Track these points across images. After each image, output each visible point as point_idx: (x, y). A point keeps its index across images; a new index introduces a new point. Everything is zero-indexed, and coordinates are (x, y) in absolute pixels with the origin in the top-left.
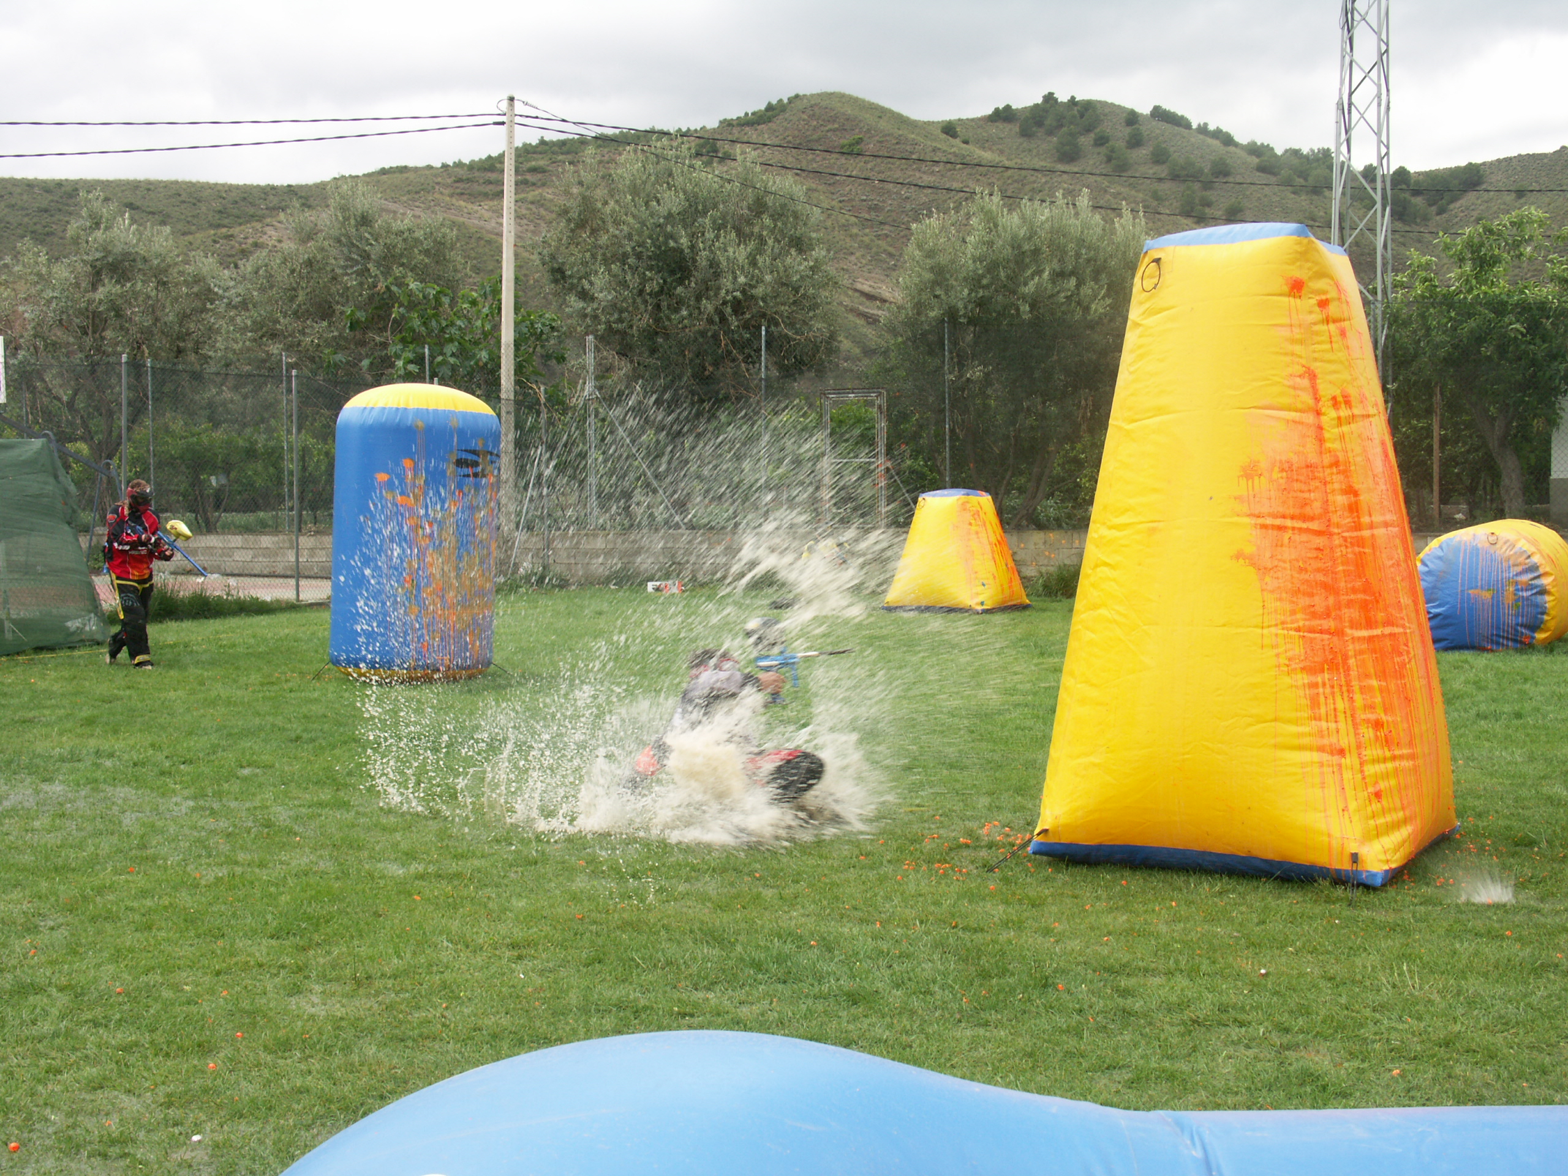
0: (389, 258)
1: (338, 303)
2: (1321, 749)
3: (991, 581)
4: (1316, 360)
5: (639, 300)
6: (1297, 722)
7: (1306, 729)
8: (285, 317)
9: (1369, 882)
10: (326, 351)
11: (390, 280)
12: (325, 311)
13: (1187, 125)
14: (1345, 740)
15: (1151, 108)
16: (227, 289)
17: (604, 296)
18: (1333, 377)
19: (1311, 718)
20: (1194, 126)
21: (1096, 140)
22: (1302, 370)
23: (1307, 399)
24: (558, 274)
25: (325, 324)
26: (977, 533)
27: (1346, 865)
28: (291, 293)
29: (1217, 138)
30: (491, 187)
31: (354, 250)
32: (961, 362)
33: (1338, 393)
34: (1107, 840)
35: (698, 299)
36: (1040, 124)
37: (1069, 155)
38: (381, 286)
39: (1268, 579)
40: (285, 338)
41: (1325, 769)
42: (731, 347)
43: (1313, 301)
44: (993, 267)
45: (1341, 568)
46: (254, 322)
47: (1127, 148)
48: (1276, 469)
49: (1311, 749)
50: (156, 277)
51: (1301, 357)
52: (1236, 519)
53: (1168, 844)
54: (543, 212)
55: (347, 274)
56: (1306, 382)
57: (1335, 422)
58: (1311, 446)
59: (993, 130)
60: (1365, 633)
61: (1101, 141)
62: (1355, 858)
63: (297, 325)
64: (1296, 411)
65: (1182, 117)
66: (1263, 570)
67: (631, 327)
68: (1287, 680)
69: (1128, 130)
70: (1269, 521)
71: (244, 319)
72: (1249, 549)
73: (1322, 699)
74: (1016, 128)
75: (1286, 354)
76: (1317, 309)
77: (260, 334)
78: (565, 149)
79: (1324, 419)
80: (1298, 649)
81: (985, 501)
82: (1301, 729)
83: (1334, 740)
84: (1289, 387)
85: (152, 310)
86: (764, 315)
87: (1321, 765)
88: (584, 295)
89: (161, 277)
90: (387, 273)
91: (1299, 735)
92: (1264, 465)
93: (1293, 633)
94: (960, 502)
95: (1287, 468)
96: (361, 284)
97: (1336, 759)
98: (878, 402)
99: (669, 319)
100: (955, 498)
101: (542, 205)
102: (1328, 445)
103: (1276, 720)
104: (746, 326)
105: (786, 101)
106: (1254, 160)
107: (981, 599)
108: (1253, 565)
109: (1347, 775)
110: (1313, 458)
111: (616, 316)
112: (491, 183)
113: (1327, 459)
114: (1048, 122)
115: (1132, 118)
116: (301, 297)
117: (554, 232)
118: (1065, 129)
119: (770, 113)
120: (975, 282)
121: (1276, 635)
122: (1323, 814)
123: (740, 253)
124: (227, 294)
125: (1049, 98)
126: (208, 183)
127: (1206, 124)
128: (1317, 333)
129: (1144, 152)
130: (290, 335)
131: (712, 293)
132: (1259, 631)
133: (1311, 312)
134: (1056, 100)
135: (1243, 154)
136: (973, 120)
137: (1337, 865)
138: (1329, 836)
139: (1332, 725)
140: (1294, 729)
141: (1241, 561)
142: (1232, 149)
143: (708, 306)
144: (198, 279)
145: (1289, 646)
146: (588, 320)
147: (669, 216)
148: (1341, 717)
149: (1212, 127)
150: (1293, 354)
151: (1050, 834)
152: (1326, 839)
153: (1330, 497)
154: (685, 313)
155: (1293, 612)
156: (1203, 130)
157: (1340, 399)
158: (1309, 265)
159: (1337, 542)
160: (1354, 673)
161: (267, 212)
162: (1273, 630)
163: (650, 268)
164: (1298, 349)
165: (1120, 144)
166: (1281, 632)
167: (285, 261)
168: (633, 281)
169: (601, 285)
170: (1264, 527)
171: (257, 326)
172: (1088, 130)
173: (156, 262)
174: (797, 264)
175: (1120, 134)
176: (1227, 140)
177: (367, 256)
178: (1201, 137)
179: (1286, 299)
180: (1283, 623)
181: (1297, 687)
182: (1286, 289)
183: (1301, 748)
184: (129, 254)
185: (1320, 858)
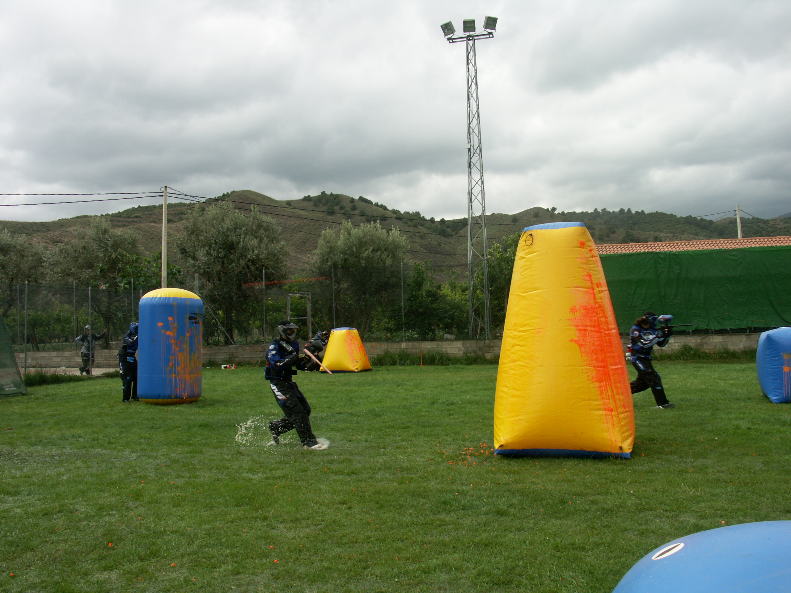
0: (115, 246)
1: (95, 263)
2: (605, 410)
3: (360, 360)
4: (590, 270)
5: (216, 260)
6: (596, 400)
7: (600, 403)
8: (74, 268)
9: (626, 457)
10: (92, 281)
11: (117, 254)
12: (90, 266)
13: (371, 203)
14: (612, 406)
15: (359, 197)
16: (49, 258)
17: (204, 259)
18: (596, 276)
19: (601, 399)
20: (374, 203)
21: (340, 208)
22: (586, 274)
23: (589, 284)
24: (183, 251)
25: (90, 270)
26: (354, 343)
27: (617, 451)
28: (76, 259)
29: (382, 208)
30: (120, 223)
31: (102, 242)
32: (338, 282)
33: (598, 282)
34: (526, 447)
35: (239, 260)
36: (320, 202)
37: (331, 213)
38: (114, 256)
39: (582, 349)
40: (74, 276)
41: (607, 417)
42: (251, 277)
43: (588, 250)
44: (350, 248)
45: (605, 344)
46: (61, 270)
47: (351, 211)
48: (582, 309)
49: (602, 410)
50: (20, 253)
51: (586, 269)
52: (569, 327)
53: (550, 448)
54: (140, 232)
55: (99, 252)
56: (588, 278)
57: (598, 292)
58: (592, 301)
59: (304, 204)
60: (614, 367)
61: (342, 208)
62: (621, 448)
63: (79, 270)
64: (586, 288)
65: (369, 200)
66: (581, 346)
67: (213, 270)
68: (592, 385)
69: (351, 205)
70: (581, 328)
71: (57, 269)
72: (576, 338)
73: (604, 392)
74: (312, 203)
75: (581, 268)
76: (589, 252)
77: (64, 274)
78: (148, 209)
79: (595, 291)
80: (594, 374)
81: (355, 331)
82: (598, 403)
83: (609, 406)
84: (584, 280)
85: (18, 266)
86: (263, 266)
87: (606, 415)
88: (194, 258)
89: (21, 254)
90: (115, 251)
91: (598, 405)
92: (578, 307)
93: (592, 368)
94: (347, 332)
95: (585, 308)
96: (105, 255)
97: (609, 413)
98: (308, 297)
99: (228, 267)
100: (345, 330)
101: (140, 230)
102: (597, 300)
103: (589, 400)
104: (257, 269)
105: (230, 193)
106: (394, 215)
107: (356, 367)
108: (577, 343)
109: (615, 419)
110: (593, 305)
111: (207, 266)
112: (120, 221)
113: (597, 306)
114: (323, 201)
115: (352, 200)
116: (80, 260)
117: (182, 235)
118: (329, 204)
119: (224, 197)
120: (344, 253)
121: (587, 369)
122: (608, 433)
123: (255, 242)
124: (49, 260)
125: (323, 193)
126: (9, 221)
127: (377, 203)
128: (590, 261)
129: (357, 212)
130: (76, 275)
131: (244, 257)
132: (581, 368)
133: (588, 253)
134: (326, 194)
135: (390, 213)
136: (297, 200)
137: (614, 451)
138: (611, 440)
139: (608, 401)
140: (596, 403)
141: (573, 342)
142: (387, 211)
143: (242, 262)
144: (36, 254)
145: (592, 373)
146: (196, 267)
147: (228, 229)
148: (610, 398)
149: (379, 204)
150: (583, 268)
151: (504, 446)
152: (610, 442)
153: (600, 319)
154: (234, 265)
155: (592, 360)
156: (377, 205)
157: (599, 284)
158: (585, 237)
159: (603, 335)
160: (612, 382)
161: (33, 232)
162: (586, 367)
163: (221, 248)
164: (585, 266)
165: (349, 209)
166: (588, 368)
167: (72, 247)
168: (214, 253)
169: (201, 254)
170: (580, 330)
171: (63, 271)
172: (337, 204)
173: (19, 247)
174: (276, 247)
175: (348, 206)
176: (385, 208)
177: (106, 244)
178: (376, 207)
179: (579, 249)
180: (589, 364)
181: (595, 387)
182: (579, 245)
183: (599, 409)
184: (8, 244)
185: (608, 449)
